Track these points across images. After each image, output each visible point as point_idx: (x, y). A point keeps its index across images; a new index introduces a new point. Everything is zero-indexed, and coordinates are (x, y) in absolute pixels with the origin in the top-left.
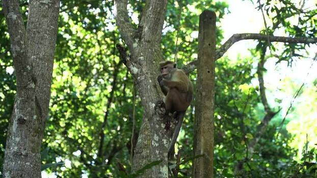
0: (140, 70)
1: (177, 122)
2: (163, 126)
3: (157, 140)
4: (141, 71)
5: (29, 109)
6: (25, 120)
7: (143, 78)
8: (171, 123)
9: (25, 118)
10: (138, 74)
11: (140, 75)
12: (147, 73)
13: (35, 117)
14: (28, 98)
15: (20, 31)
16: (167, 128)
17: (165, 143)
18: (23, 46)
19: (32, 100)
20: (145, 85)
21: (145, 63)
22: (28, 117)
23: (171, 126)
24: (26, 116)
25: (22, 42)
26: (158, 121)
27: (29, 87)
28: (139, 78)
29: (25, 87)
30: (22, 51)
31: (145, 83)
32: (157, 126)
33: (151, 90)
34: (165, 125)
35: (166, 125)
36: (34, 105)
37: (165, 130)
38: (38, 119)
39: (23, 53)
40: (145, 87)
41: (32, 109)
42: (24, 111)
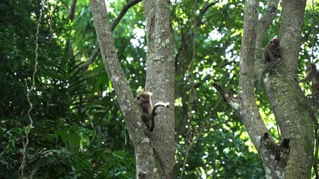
0: (241, 104)
1: (288, 150)
2: (273, 157)
3: (270, 173)
4: (243, 105)
5: (147, 163)
6: (144, 174)
7: (245, 112)
8: (281, 153)
9: (144, 173)
10: (239, 109)
11: (242, 109)
12: (249, 106)
13: (155, 170)
14: (144, 153)
15: (124, 91)
16: (278, 158)
17: (278, 174)
18: (130, 105)
19: (149, 154)
20: (248, 118)
21: (245, 97)
22: (147, 171)
23: (281, 156)
24: (145, 170)
25: (128, 101)
26: (266, 153)
27: (143, 142)
28: (241, 112)
29: (139, 143)
30: (129, 110)
31: (248, 116)
32: (267, 159)
33: (255, 123)
34: (274, 156)
35: (276, 155)
36: (152, 158)
37: (276, 161)
38: (159, 172)
39: (131, 110)
40: (248, 120)
41: (151, 163)
42: (142, 166)
